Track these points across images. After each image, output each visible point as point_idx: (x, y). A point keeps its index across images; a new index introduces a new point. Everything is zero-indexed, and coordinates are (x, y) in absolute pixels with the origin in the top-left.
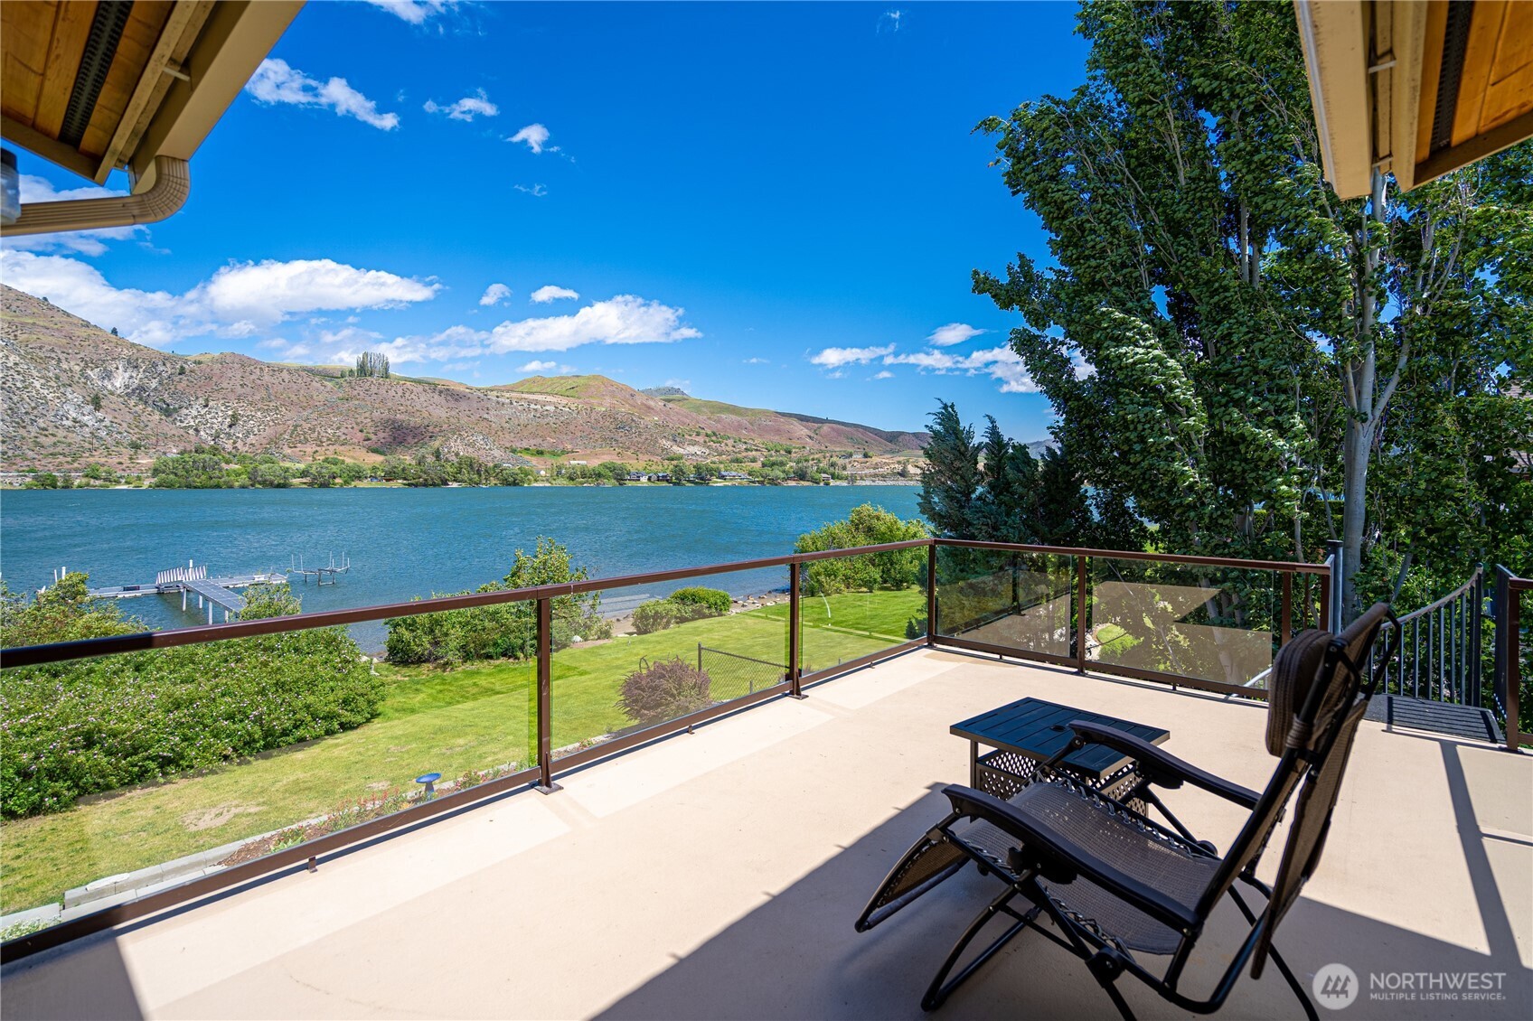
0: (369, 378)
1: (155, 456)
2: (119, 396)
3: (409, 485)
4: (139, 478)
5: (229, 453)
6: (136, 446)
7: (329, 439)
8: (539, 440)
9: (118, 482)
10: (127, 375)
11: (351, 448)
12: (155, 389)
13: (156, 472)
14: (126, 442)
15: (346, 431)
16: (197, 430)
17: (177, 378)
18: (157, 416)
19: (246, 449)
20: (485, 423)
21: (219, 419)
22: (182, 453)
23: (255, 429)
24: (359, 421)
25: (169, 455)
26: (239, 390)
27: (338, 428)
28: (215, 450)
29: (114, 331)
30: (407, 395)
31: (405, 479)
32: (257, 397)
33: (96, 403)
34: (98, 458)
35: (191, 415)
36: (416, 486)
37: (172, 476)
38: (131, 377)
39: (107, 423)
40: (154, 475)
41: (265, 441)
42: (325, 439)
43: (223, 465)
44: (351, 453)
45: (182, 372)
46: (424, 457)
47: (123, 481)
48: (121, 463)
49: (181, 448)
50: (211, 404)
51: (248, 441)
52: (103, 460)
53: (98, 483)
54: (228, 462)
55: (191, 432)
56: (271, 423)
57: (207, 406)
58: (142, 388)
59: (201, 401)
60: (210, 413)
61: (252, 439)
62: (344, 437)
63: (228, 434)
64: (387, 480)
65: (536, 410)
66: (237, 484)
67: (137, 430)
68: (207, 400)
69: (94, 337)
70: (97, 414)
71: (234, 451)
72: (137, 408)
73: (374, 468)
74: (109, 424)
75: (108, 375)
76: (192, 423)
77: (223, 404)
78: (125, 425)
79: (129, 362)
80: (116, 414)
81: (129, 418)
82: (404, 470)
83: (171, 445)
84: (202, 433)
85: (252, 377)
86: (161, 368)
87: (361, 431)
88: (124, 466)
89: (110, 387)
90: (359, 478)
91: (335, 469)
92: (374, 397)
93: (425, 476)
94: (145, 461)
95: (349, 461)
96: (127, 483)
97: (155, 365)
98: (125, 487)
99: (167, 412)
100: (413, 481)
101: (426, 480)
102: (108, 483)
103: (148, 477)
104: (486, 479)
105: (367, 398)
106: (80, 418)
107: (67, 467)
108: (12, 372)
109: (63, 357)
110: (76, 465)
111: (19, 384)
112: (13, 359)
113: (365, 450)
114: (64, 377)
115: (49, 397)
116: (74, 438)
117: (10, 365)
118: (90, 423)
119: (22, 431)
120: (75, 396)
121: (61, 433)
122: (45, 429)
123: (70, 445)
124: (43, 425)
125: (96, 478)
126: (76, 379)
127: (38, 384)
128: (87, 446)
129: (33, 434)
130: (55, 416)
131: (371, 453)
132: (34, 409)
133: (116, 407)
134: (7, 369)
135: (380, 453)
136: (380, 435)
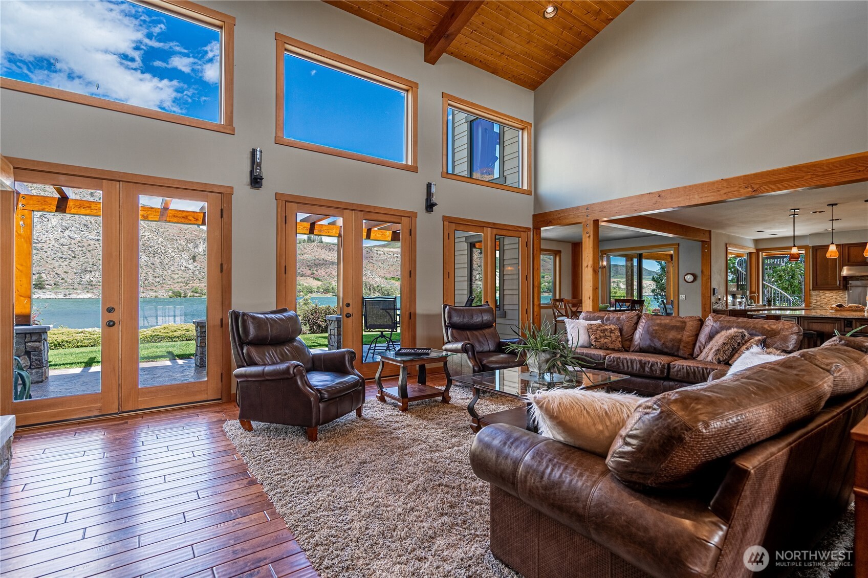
0: (313, 243)
2: (202, 255)
10: (204, 246)
11: (305, 278)
15: (302, 270)
20: (371, 264)
30: (331, 251)
31: (333, 293)
33: (194, 258)
39: (199, 268)
44: (306, 281)
52: (198, 285)
53: (198, 295)
62: (302, 273)
64: (325, 293)
70: (194, 264)
75: (196, 246)
79: (205, 240)
80: (202, 264)
82: (333, 288)
87: (310, 270)
90: (312, 293)
92: (315, 252)
95: (306, 284)
104: (374, 292)
105: (312, 253)
106: (188, 266)
107: (184, 288)
108: (160, 246)
109: (178, 238)
110: (187, 287)
111: (163, 251)
112: (161, 240)
113: (312, 279)
114: (180, 247)
115: (175, 257)
116: (185, 275)
117: (159, 242)
118: (192, 268)
119: (165, 272)
120: (185, 256)
121: (180, 273)
122: (174, 271)
123: (184, 278)
124: (173, 269)
125: (197, 293)
126: (185, 248)
127: (170, 251)
128: (191, 278)
129: (170, 273)
130: (178, 265)
131: (315, 280)
132: (169, 262)
133: (201, 260)
134: (159, 244)
135: (320, 280)
136: (319, 271)
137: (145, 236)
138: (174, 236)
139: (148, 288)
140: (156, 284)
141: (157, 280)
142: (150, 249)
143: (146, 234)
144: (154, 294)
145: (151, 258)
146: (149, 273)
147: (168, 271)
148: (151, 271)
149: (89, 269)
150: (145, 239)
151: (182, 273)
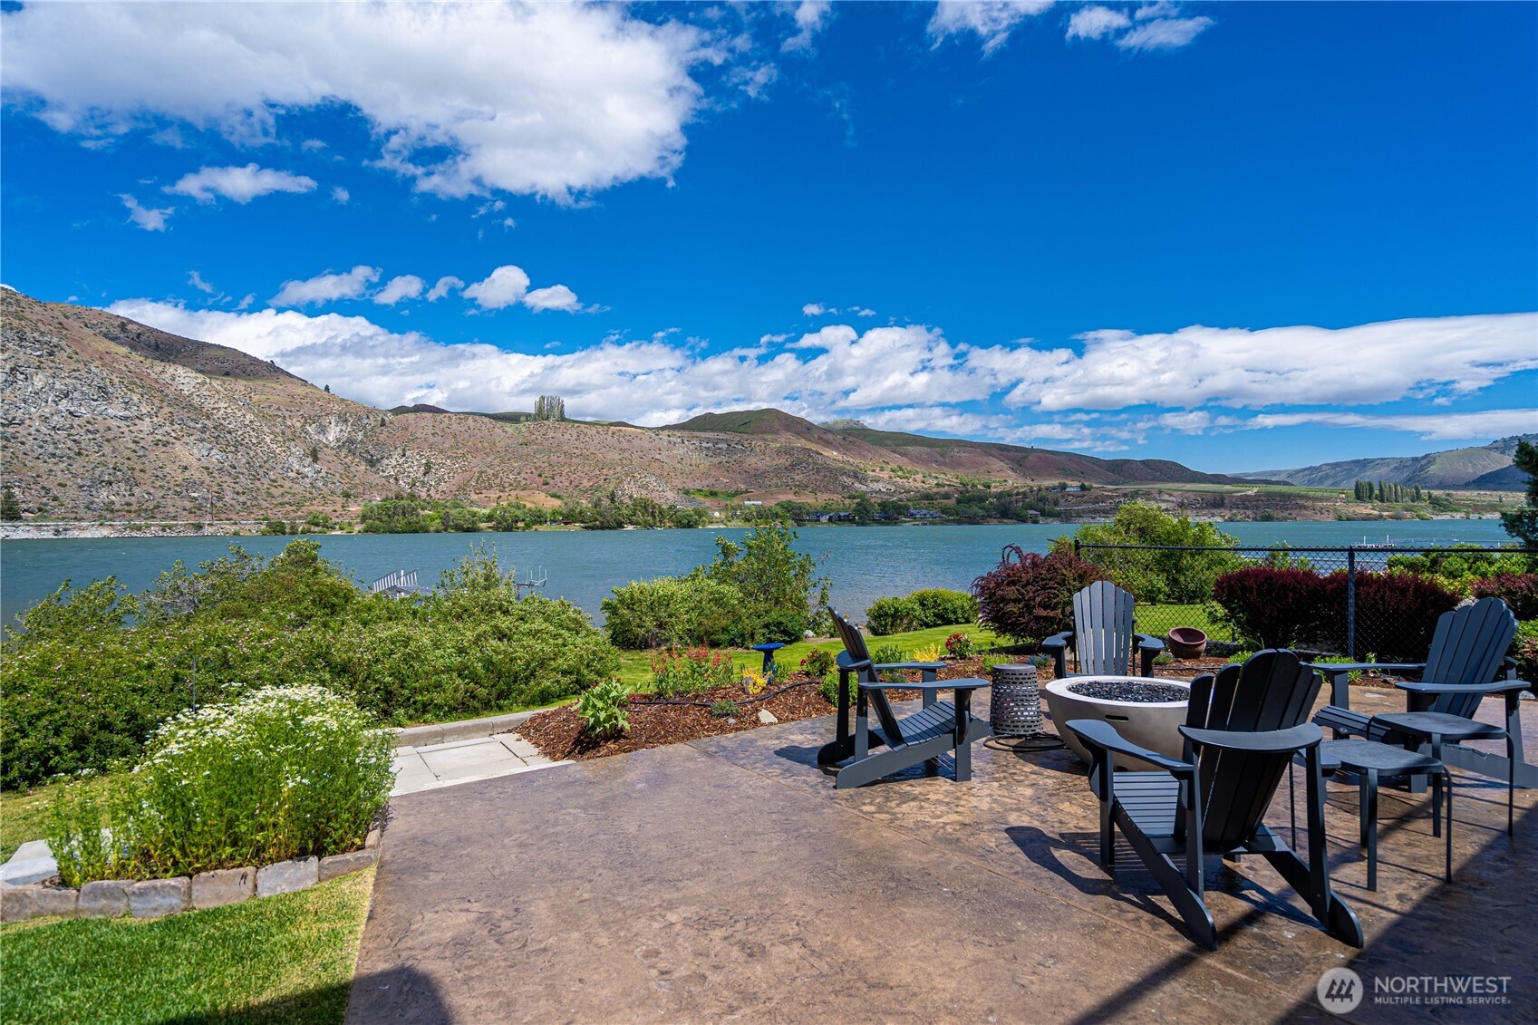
0: (546, 422)
1: (363, 504)
2: (332, 448)
3: (586, 528)
4: (350, 524)
5: (424, 501)
6: (347, 495)
7: (511, 485)
8: (712, 481)
9: (334, 529)
10: (338, 429)
11: (531, 492)
12: (361, 441)
13: (364, 518)
14: (339, 492)
15: (526, 476)
16: (397, 479)
17: (378, 430)
18: (363, 466)
19: (438, 496)
20: (657, 464)
21: (416, 471)
22: (384, 500)
23: (446, 477)
24: (537, 465)
25: (374, 503)
26: (431, 439)
27: (519, 474)
28: (412, 497)
29: (327, 388)
30: (581, 438)
31: (582, 522)
32: (447, 445)
33: (314, 455)
34: (316, 508)
35: (391, 463)
36: (593, 528)
37: (377, 522)
38: (342, 430)
39: (323, 474)
40: (362, 521)
41: (454, 488)
43: (419, 510)
44: (532, 498)
45: (383, 424)
46: (600, 500)
47: (338, 527)
48: (335, 511)
49: (384, 496)
50: (408, 453)
51: (440, 488)
52: (321, 508)
53: (317, 529)
54: (423, 509)
55: (392, 480)
56: (459, 471)
57: (404, 455)
58: (351, 441)
59: (400, 451)
60: (407, 462)
61: (443, 486)
62: (524, 482)
63: (423, 482)
64: (566, 524)
65: (708, 448)
66: (432, 529)
67: (347, 480)
68: (404, 450)
69: (311, 395)
70: (315, 465)
71: (428, 499)
72: (347, 460)
73: (554, 513)
75: (323, 430)
76: (392, 473)
77: (418, 453)
78: (338, 475)
79: (340, 417)
80: (331, 465)
81: (340, 469)
82: (581, 512)
83: (376, 493)
84: (401, 482)
85: (442, 426)
86: (365, 421)
87: (540, 476)
88: (338, 514)
89: (324, 441)
90: (541, 523)
91: (518, 513)
92: (551, 441)
93: (601, 519)
94: (355, 508)
95: (530, 506)
96: (341, 529)
97: (360, 419)
98: (339, 533)
99: (372, 463)
100: (590, 524)
101: (602, 523)
102: (325, 529)
103: (357, 523)
104: (661, 522)
105: (545, 443)
106: (302, 470)
107: (293, 515)
108: (248, 429)
109: (287, 414)
110: (300, 513)
111: (254, 441)
112: (250, 417)
113: (543, 495)
114: (288, 432)
115: (278, 451)
116: (297, 488)
117: (247, 422)
118: (310, 475)
119: (258, 483)
120: (298, 450)
121: (287, 484)
122: (275, 481)
123: (294, 495)
124: (273, 477)
125: (317, 525)
126: (298, 434)
127: (268, 440)
128: (308, 495)
129: (266, 486)
130: (282, 469)
131: (549, 498)
132: (266, 462)
133: (330, 459)
134: (246, 426)
135: (559, 497)
136: (558, 479)
137: (219, 409)
138: (279, 409)
139: (223, 516)
140: (238, 508)
141: (242, 498)
142: (228, 436)
143: (222, 405)
144: (233, 529)
145: (230, 456)
146: (225, 485)
147: (263, 480)
148: (230, 480)
149: (106, 478)
150: (219, 415)
151: (291, 484)
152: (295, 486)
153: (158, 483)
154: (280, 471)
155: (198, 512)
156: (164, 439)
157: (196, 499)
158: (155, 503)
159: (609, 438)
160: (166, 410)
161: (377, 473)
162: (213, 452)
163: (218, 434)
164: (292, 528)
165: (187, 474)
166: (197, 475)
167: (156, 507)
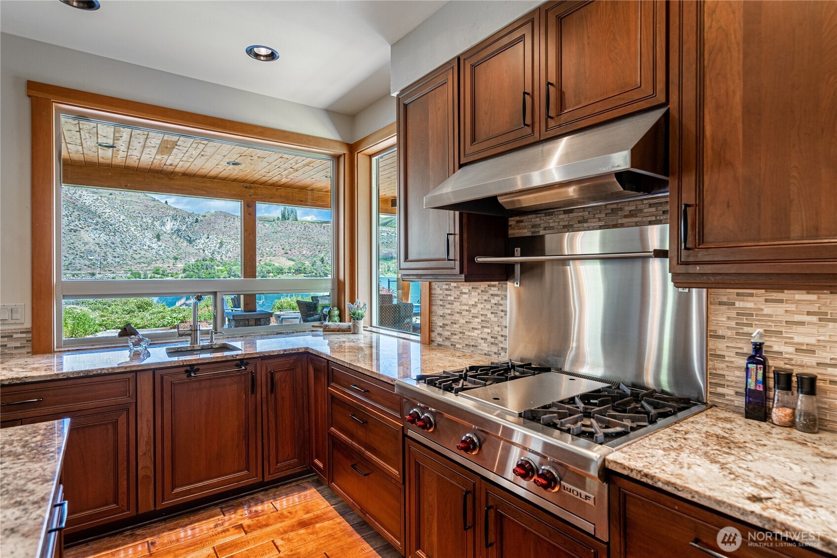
0: (287, 221)
1: (184, 263)
2: (168, 234)
4: (177, 274)
5: (219, 262)
6: (176, 259)
7: (267, 254)
9: (168, 276)
10: (172, 224)
11: (278, 258)
12: (185, 230)
13: (185, 271)
14: (172, 256)
15: (275, 249)
16: (204, 250)
17: (194, 224)
18: (185, 243)
19: (227, 259)
21: (214, 244)
22: (196, 261)
23: (231, 249)
24: (282, 243)
25: (191, 263)
26: (224, 230)
27: (272, 248)
28: (212, 260)
29: (166, 202)
30: (307, 229)
31: (305, 273)
32: (232, 233)
33: (158, 237)
34: (159, 264)
35: (201, 242)
37: (192, 273)
38: (174, 225)
40: (184, 272)
41: (236, 255)
42: (265, 254)
43: (216, 267)
44: (278, 261)
45: (197, 221)
46: (315, 262)
47: (170, 275)
48: (169, 267)
49: (196, 259)
50: (210, 237)
52: (161, 265)
53: (159, 276)
54: (218, 266)
55: (201, 251)
56: (239, 246)
57: (208, 238)
58: (179, 230)
59: (206, 235)
60: (210, 242)
61: (229, 254)
62: (274, 252)
63: (218, 252)
64: (296, 274)
66: (222, 277)
67: (176, 251)
68: (208, 235)
69: (157, 206)
70: (159, 243)
71: (221, 261)
72: (176, 240)
73: (290, 269)
74: (164, 248)
75: (163, 224)
76: (202, 247)
77: (216, 237)
78: (171, 248)
79: (173, 217)
80: (167, 243)
81: (172, 244)
82: (304, 268)
83: (192, 258)
84: (206, 252)
85: (229, 223)
86: (187, 220)
87: (283, 249)
88: (170, 268)
89: (164, 230)
90: (282, 273)
91: (269, 268)
92: (290, 231)
93: (315, 271)
94: (180, 265)
95: (277, 265)
96: (172, 276)
97: (184, 218)
98: (171, 278)
99: (190, 242)
100: (309, 275)
101: (316, 274)
102: (163, 276)
103: (181, 273)
105: (286, 232)
106: (151, 245)
107: (146, 268)
108: (122, 224)
109: (144, 216)
110: (149, 268)
111: (125, 230)
112: (123, 217)
113: (285, 259)
114: (144, 225)
115: (138, 235)
116: (149, 255)
117: (121, 220)
118: (155, 248)
119: (126, 252)
120: (149, 234)
121: (143, 252)
122: (136, 251)
123: (146, 258)
124: (135, 249)
125: (158, 274)
126: (149, 226)
127: (132, 229)
128: (154, 258)
129: (131, 253)
130: (140, 244)
131: (288, 261)
132: (131, 241)
133: (167, 240)
134: (120, 222)
135: (293, 260)
136: (293, 251)
137: (105, 213)
138: (139, 213)
139: (107, 269)
140: (116, 265)
141: (117, 260)
142: (110, 227)
143: (107, 211)
144: (112, 276)
145: (111, 237)
146: (108, 253)
147: (129, 250)
148: (111, 250)
150: (106, 216)
151: (145, 253)
152: (147, 253)
153: (71, 252)
154: (139, 246)
155: (93, 267)
156: (75, 228)
157: (92, 260)
158: (69, 262)
159: (322, 230)
160: (76, 213)
161: (193, 247)
162: (101, 235)
163: (105, 226)
164: (145, 275)
165: (87, 247)
166: (93, 247)
167: (70, 264)
